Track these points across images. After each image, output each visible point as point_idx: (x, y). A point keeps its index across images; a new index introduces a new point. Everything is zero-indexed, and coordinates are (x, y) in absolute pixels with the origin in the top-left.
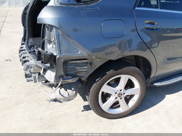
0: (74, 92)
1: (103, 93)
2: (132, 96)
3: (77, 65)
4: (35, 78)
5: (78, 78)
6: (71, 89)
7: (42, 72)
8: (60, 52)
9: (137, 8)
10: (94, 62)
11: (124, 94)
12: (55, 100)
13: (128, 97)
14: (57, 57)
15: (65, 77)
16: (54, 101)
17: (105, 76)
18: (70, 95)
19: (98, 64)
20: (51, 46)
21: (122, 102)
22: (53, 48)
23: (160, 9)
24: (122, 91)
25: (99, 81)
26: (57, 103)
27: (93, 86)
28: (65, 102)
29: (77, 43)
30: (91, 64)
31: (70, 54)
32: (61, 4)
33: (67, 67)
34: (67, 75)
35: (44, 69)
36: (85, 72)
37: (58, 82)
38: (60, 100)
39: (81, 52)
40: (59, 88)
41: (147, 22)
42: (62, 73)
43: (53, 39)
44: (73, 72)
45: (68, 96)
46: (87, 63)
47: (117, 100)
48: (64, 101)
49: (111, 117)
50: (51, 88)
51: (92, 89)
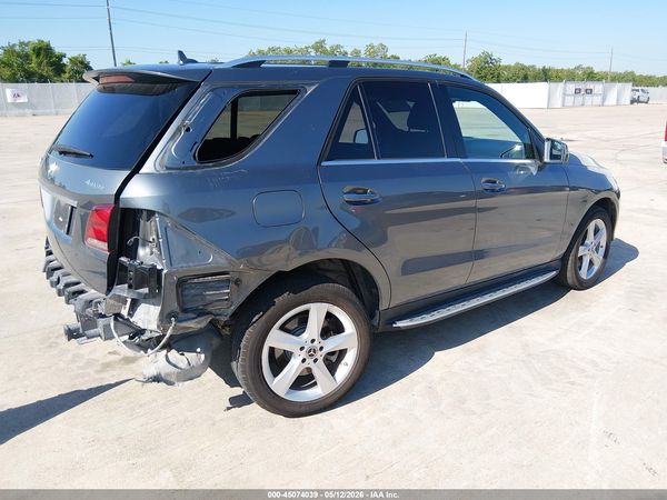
0: (203, 356)
1: (272, 350)
2: (342, 353)
3: (207, 286)
4: (107, 327)
5: (209, 318)
6: (195, 352)
7: (125, 312)
8: (171, 263)
9: (325, 164)
10: (244, 280)
11: (321, 348)
12: (157, 379)
13: (334, 358)
14: (165, 272)
15: (181, 316)
16: (154, 381)
17: (272, 308)
18: (193, 363)
19: (253, 281)
20: (148, 250)
21: (320, 371)
22: (152, 253)
23: (378, 158)
24: (316, 343)
25: (259, 321)
26: (162, 385)
27: (246, 336)
28: (181, 384)
29: (204, 241)
30: (237, 282)
31: (191, 264)
32: (167, 168)
33: (186, 293)
34: (185, 311)
35: (133, 300)
36: (226, 301)
37: (165, 330)
38: (168, 378)
39: (214, 259)
40: (165, 351)
41: (347, 189)
42: (175, 306)
43: (155, 237)
44: (199, 304)
45: (188, 367)
46: (228, 280)
47: (306, 365)
48: (179, 380)
49: (297, 410)
50: (142, 352)
51: (243, 343)
